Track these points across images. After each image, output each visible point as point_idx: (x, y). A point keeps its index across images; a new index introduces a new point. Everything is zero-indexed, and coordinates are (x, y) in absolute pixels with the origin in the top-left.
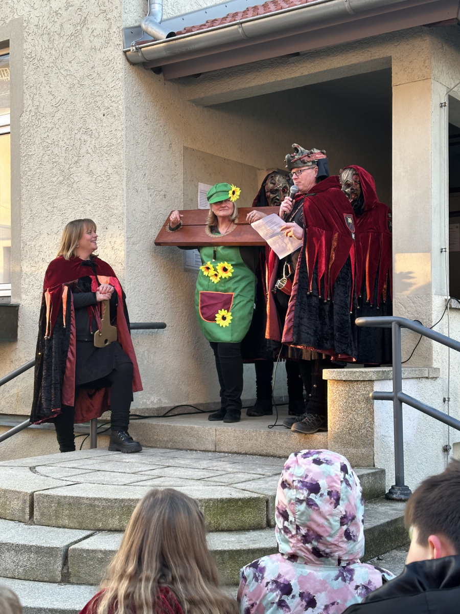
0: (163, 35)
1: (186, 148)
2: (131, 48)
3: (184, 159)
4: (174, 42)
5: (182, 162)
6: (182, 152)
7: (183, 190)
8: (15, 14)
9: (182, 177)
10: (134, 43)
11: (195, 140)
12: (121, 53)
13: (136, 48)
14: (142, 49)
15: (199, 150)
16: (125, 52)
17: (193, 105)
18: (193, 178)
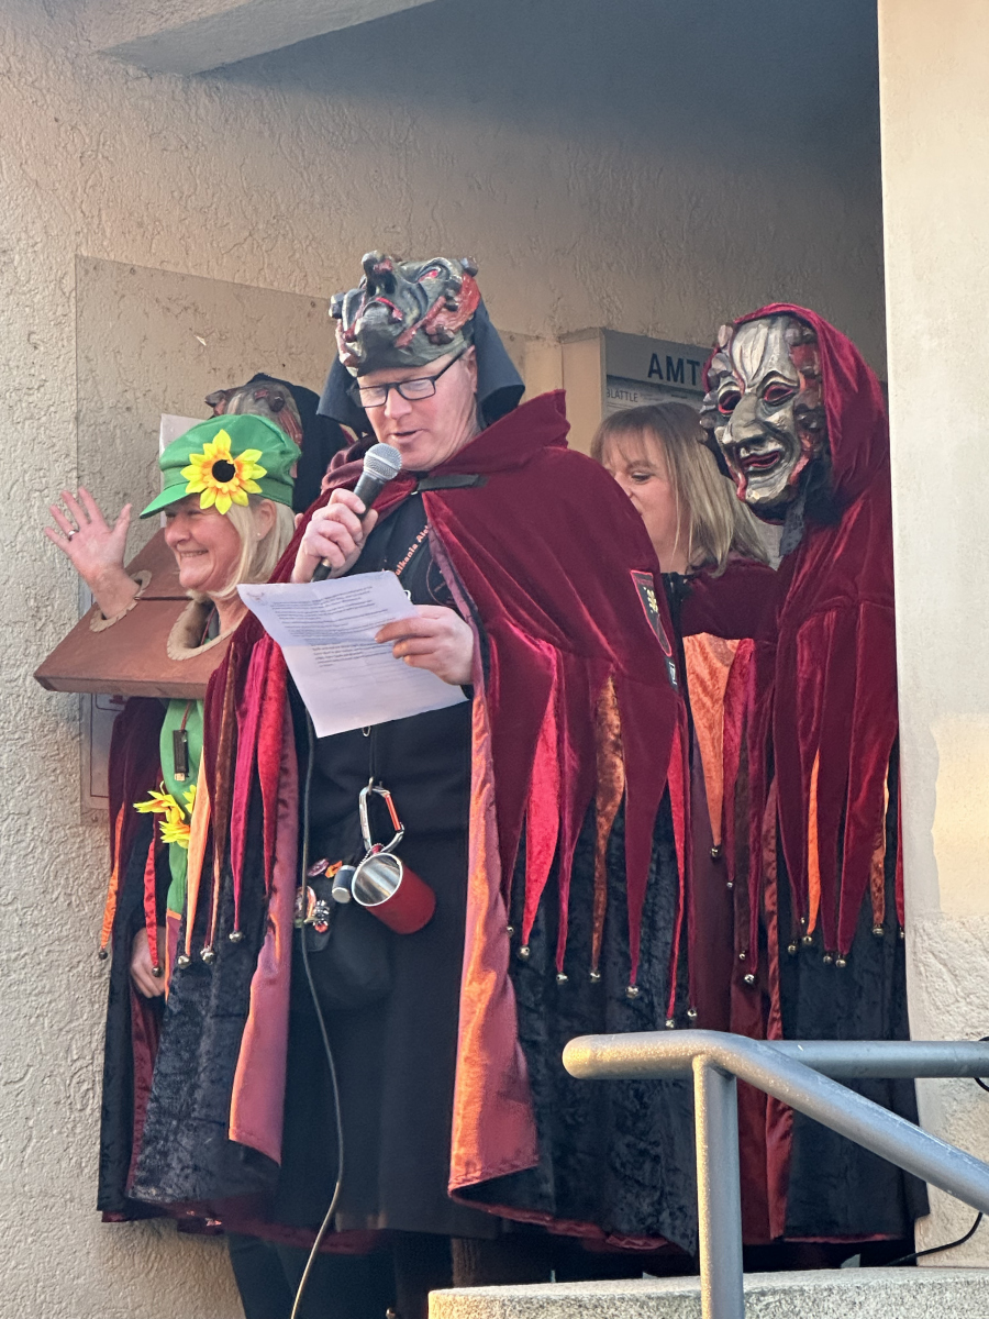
1: (90, 268)
3: (79, 314)
5: (69, 329)
6: (69, 283)
7: (73, 454)
9: (69, 393)
11: (140, 225)
15: (170, 268)
17: (131, 71)
18: (129, 395)
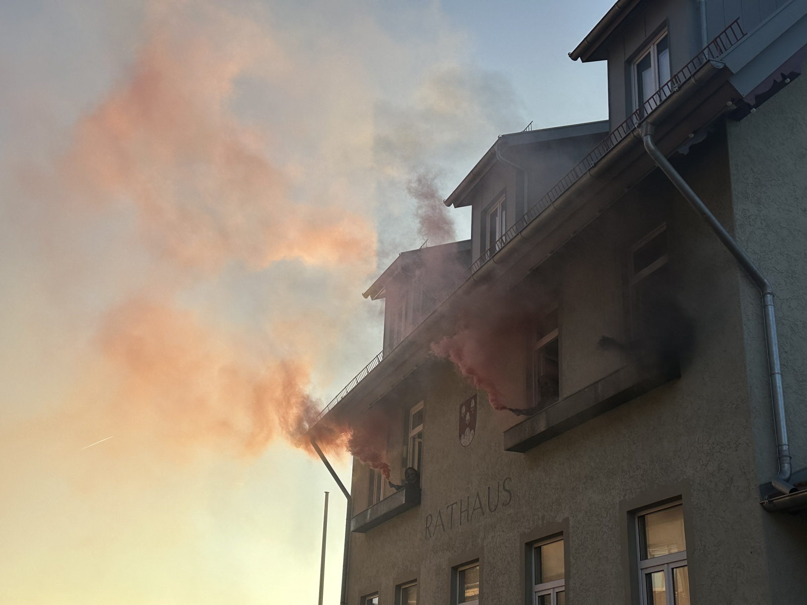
0: (786, 490)
2: (765, 501)
4: (795, 496)
8: (685, 476)
10: (767, 497)
12: (759, 505)
13: (769, 501)
14: (774, 501)
16: (762, 504)
